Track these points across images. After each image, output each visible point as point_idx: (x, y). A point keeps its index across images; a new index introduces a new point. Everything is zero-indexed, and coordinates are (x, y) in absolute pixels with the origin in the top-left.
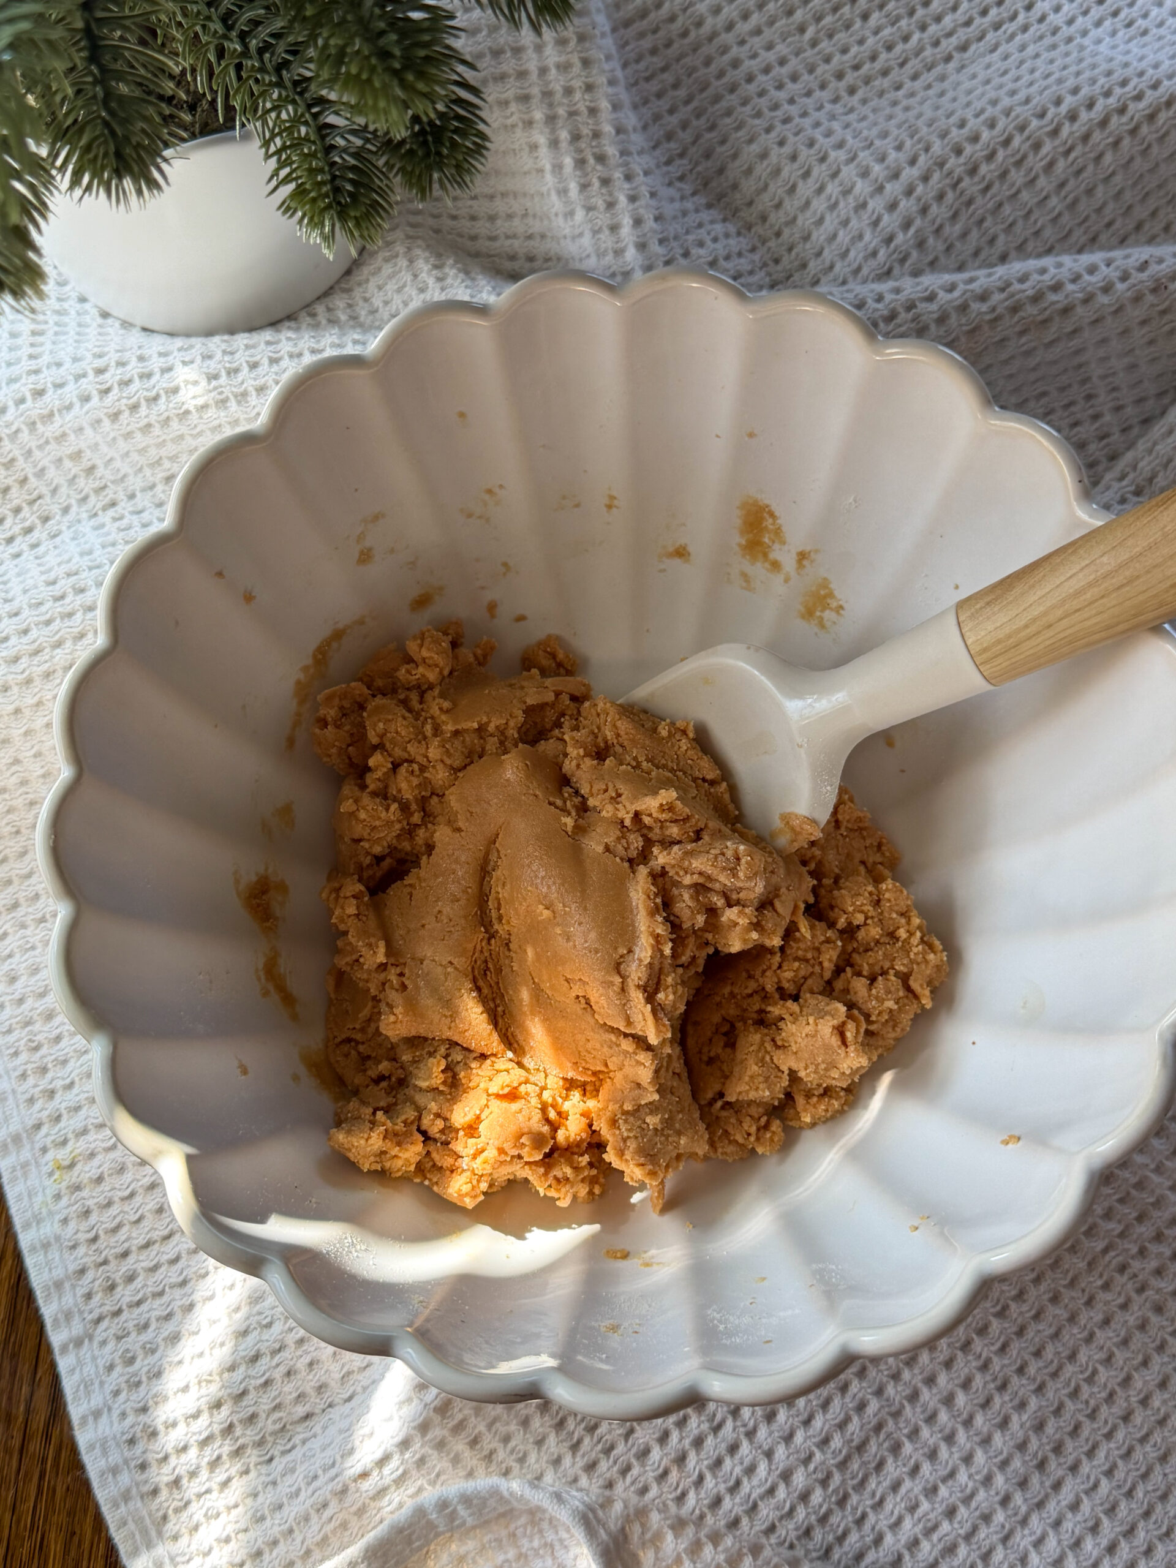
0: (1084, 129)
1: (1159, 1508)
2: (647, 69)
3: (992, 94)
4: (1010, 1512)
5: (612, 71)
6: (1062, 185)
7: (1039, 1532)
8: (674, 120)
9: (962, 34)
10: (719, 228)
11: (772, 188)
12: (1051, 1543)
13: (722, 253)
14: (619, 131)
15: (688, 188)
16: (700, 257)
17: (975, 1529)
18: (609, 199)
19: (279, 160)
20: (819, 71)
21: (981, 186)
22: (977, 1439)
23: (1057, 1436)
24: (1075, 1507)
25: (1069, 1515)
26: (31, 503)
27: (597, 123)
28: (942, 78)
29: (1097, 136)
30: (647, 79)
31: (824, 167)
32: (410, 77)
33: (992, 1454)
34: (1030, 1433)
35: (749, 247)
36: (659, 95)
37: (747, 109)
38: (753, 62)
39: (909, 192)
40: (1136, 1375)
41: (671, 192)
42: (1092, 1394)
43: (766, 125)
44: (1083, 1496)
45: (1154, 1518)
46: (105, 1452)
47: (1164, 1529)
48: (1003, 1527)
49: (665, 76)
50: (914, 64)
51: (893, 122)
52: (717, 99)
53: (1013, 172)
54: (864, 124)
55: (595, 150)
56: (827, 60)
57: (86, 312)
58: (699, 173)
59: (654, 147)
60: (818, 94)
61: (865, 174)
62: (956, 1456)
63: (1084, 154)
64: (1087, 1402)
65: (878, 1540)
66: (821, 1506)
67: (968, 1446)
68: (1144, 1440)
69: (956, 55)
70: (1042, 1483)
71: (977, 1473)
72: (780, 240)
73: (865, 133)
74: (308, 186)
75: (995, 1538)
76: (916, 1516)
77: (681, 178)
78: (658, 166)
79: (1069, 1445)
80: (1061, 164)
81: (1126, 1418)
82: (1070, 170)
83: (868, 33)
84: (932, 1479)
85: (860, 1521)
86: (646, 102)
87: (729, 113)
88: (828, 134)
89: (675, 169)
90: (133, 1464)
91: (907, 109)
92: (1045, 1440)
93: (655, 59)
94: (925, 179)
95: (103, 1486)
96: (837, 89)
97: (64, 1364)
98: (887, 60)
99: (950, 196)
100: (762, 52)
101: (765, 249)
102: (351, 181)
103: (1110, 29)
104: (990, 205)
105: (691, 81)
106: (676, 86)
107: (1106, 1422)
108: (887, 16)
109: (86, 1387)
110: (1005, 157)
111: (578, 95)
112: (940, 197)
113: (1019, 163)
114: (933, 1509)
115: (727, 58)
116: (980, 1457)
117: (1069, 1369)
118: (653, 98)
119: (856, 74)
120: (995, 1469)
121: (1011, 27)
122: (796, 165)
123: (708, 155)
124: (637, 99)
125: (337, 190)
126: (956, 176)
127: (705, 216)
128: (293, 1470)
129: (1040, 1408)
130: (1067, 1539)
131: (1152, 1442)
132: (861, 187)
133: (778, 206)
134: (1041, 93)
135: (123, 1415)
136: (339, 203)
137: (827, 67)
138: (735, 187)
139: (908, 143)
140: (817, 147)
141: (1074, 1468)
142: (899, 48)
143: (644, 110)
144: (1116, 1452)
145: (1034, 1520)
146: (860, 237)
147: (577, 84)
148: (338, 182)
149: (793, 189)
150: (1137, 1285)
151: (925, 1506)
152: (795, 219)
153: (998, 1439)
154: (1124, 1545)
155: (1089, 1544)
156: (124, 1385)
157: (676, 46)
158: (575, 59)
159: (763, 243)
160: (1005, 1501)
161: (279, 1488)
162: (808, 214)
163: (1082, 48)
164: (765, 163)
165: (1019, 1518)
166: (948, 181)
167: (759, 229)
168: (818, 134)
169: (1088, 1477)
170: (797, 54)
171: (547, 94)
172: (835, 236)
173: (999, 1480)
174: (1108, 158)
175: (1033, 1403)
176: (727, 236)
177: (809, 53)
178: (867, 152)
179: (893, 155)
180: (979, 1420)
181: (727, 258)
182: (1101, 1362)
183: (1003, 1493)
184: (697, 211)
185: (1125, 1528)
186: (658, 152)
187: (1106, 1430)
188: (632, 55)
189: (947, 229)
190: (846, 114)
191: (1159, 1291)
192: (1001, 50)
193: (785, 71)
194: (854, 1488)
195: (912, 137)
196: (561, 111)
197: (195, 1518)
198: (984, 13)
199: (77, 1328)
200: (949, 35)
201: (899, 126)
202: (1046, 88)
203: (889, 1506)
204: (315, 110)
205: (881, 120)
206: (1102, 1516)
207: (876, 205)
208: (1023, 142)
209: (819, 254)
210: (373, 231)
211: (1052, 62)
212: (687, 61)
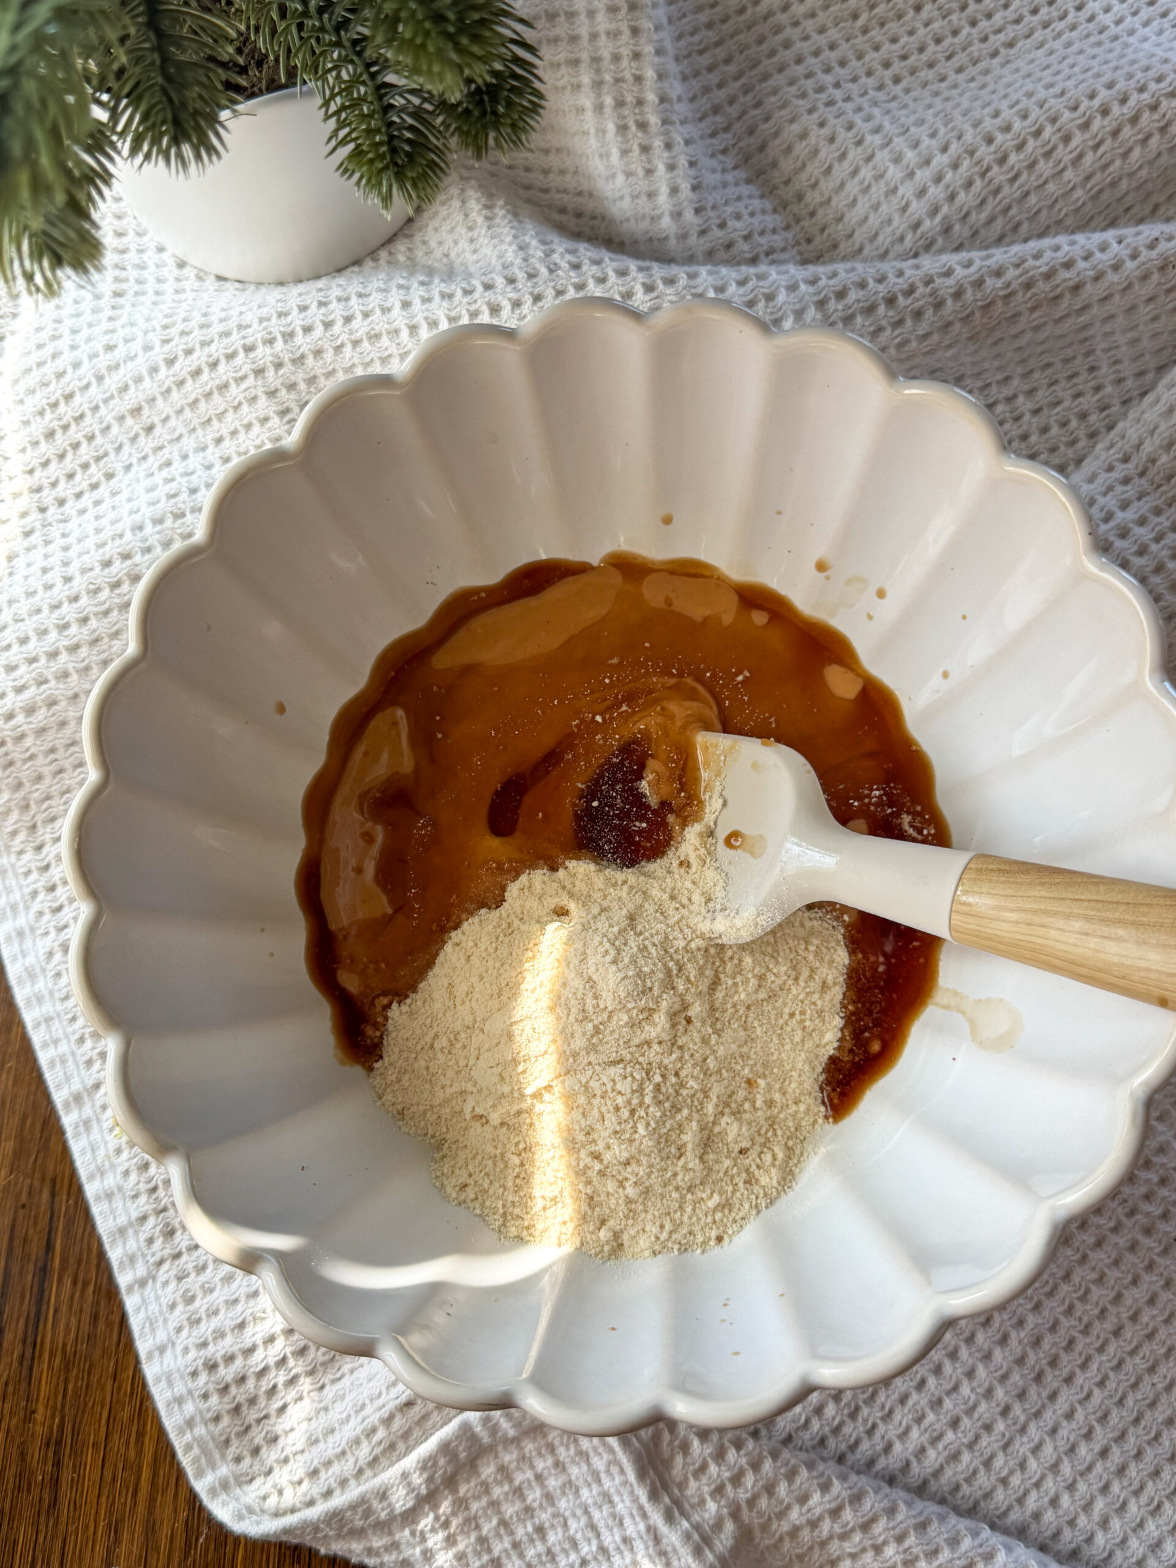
0: (1115, 124)
1: (1148, 1415)
2: (701, 42)
3: (1029, 87)
4: (1010, 1422)
5: (661, 41)
6: (1088, 178)
7: (1037, 1440)
8: (721, 95)
9: (1011, 31)
10: (756, 203)
11: (809, 168)
12: (1048, 1450)
13: (757, 227)
14: (663, 100)
15: (729, 161)
16: (735, 230)
17: (977, 1438)
18: (648, 166)
19: (338, 120)
20: (867, 58)
21: (1010, 175)
22: (978, 1355)
23: (1053, 1351)
24: (1070, 1415)
25: (1065, 1423)
26: (98, 459)
27: (641, 91)
28: (986, 72)
29: (1127, 132)
30: (701, 52)
31: (859, 150)
32: (464, 41)
33: (993, 1369)
34: (1028, 1349)
35: (783, 225)
36: (710, 69)
37: (793, 90)
38: (804, 44)
39: (938, 179)
40: (1125, 1293)
41: (713, 163)
42: (1085, 1312)
43: (809, 106)
44: (1077, 1405)
45: (1143, 1423)
46: (170, 1384)
47: (1153, 1434)
48: (1003, 1435)
49: (718, 50)
50: (961, 58)
51: (931, 111)
52: (766, 77)
53: (1042, 163)
54: (904, 112)
55: (638, 117)
56: (877, 48)
57: (164, 265)
58: (741, 149)
59: (701, 120)
60: (864, 80)
61: (897, 160)
62: (959, 1371)
63: (1113, 149)
64: (1080, 1319)
65: (888, 1448)
66: (834, 1419)
67: (971, 1361)
68: (1133, 1352)
69: (1003, 51)
70: (1039, 1394)
71: (980, 1386)
72: (814, 220)
73: (903, 120)
74: (365, 148)
75: (996, 1445)
76: (923, 1426)
77: (724, 151)
78: (702, 138)
79: (1065, 1358)
80: (1089, 158)
81: (1117, 1333)
82: (1097, 164)
83: (919, 25)
84: (937, 1393)
85: (870, 1432)
86: (697, 74)
87: (774, 92)
88: (869, 118)
89: (718, 142)
90: (197, 1394)
91: (947, 99)
92: (1042, 1355)
93: (710, 33)
94: (955, 166)
95: (170, 1414)
96: (883, 77)
97: (131, 1302)
98: (935, 53)
99: (978, 184)
100: (814, 35)
101: (798, 228)
102: (409, 141)
103: (1157, 29)
104: (1017, 194)
105: (742, 57)
106: (728, 61)
107: (1098, 1337)
108: (940, 9)
109: (151, 1324)
110: (1035, 148)
111: (625, 63)
112: (969, 184)
113: (1048, 155)
114: (938, 1420)
115: (779, 38)
116: (981, 1372)
117: (1065, 1288)
118: (704, 72)
119: (903, 64)
120: (995, 1383)
121: (1059, 26)
122: (833, 147)
123: (751, 132)
124: (688, 71)
125: (394, 151)
126: (985, 164)
127: (745, 190)
128: (343, 1397)
129: (1037, 1326)
130: (1063, 1447)
131: (1141, 1354)
132: (894, 173)
133: (815, 186)
134: (1076, 87)
135: (186, 1350)
136: (396, 164)
137: (875, 55)
138: (774, 164)
139: (942, 131)
140: (855, 130)
141: (1069, 1380)
142: (949, 41)
143: (694, 82)
144: (1107, 1365)
145: (1032, 1428)
146: (890, 221)
147: (625, 52)
148: (396, 142)
149: (829, 170)
150: (1127, 1210)
151: (931, 1417)
152: (829, 199)
153: (998, 1355)
154: (1115, 1449)
155: (1083, 1450)
156: (185, 1323)
157: (731, 22)
158: (624, 27)
159: (798, 222)
160: (1005, 1411)
161: (331, 1413)
162: (843, 195)
163: (1126, 45)
164: (804, 143)
165: (1018, 1427)
166: (977, 169)
167: (794, 208)
168: (858, 119)
169: (1082, 1387)
170: (848, 40)
171: (596, 60)
172: (866, 218)
173: (999, 1393)
174: (1136, 153)
175: (1031, 1320)
176: (764, 212)
177: (860, 40)
178: (902, 138)
179: (926, 141)
180: (980, 1337)
181: (762, 233)
182: (1094, 1282)
183: (1003, 1405)
184: (737, 184)
185: (1116, 1434)
186: (703, 125)
187: (1097, 1345)
188: (688, 28)
189: (973, 217)
190: (888, 102)
191: (1147, 1215)
192: (1047, 46)
193: (834, 55)
194: (865, 1402)
195: (946, 125)
196: (608, 78)
197: (256, 1441)
198: (1035, 11)
199: (141, 1270)
200: (999, 31)
201: (936, 115)
202: (1082, 81)
203: (897, 1416)
204: (374, 69)
205: (920, 109)
206: (1095, 1424)
207: (907, 190)
208: (1053, 133)
209: (850, 236)
210: (429, 190)
211: (1094, 57)
212: (741, 37)
